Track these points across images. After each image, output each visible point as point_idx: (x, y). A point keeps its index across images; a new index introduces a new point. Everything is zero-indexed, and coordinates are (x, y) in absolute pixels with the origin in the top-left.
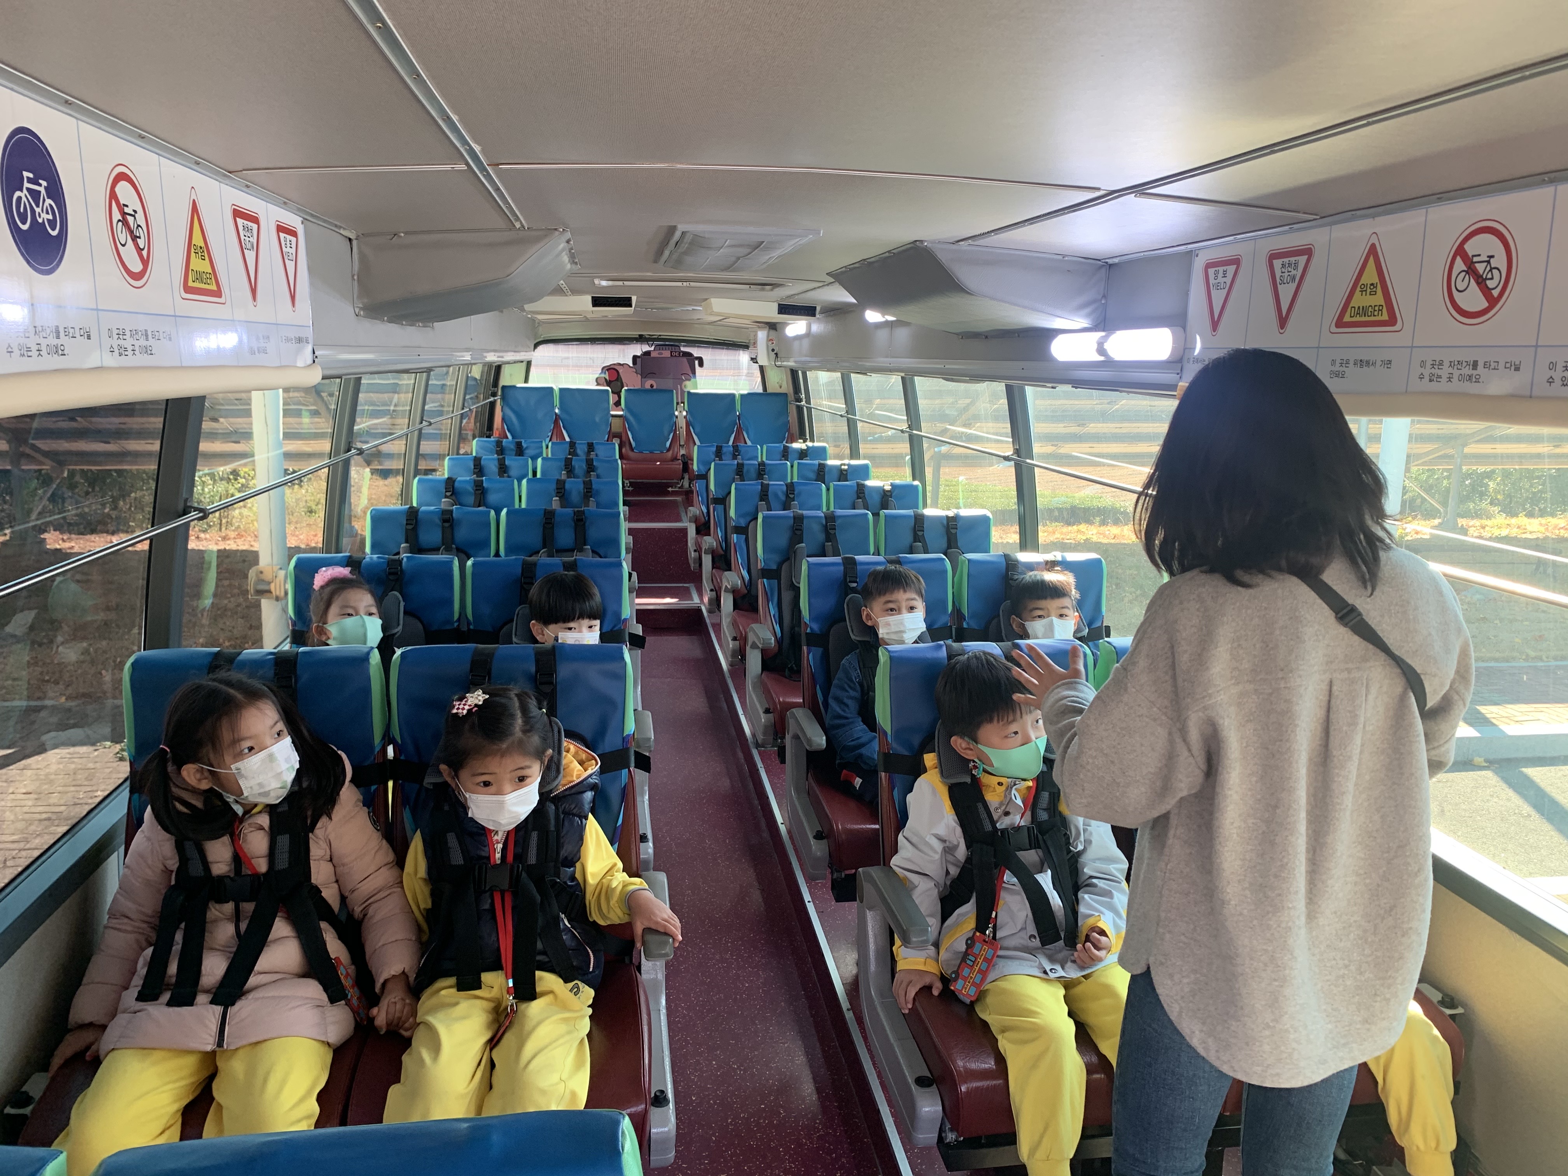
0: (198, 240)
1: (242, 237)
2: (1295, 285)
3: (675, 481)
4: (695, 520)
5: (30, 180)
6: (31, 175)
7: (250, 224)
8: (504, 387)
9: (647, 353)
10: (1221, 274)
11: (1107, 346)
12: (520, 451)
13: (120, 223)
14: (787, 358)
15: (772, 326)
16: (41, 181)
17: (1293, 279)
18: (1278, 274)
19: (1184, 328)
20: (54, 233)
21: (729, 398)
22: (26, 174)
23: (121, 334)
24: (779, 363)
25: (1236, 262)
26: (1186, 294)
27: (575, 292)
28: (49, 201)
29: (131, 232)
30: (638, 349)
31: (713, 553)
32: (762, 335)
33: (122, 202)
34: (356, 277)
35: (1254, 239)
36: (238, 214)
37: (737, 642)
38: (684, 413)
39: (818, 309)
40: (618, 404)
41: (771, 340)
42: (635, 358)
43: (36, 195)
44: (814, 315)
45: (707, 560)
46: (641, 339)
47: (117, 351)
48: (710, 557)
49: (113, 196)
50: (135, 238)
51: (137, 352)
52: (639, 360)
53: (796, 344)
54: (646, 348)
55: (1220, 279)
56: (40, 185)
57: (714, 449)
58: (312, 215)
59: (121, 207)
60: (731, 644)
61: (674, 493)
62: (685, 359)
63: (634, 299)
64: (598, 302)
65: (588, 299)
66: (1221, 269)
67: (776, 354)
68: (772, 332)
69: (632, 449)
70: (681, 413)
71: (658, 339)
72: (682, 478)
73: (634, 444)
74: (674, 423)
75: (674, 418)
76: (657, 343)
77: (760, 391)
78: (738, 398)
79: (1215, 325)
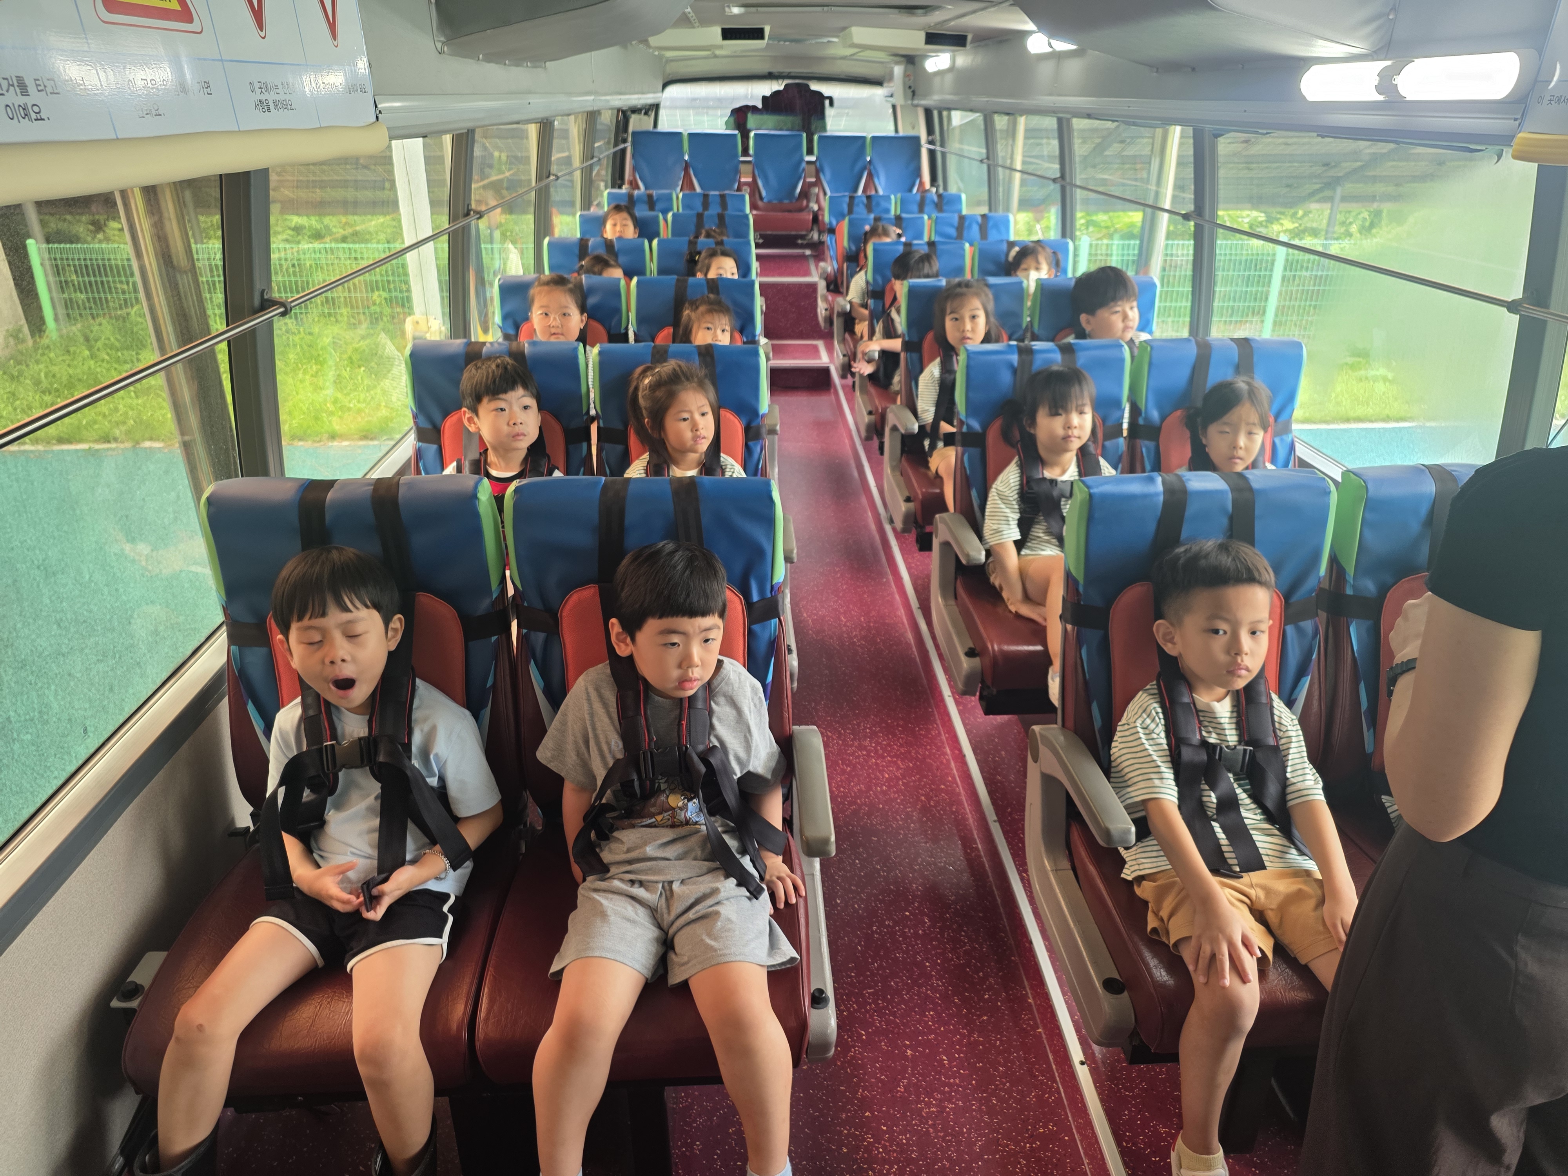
3: (804, 233)
8: (634, 134)
9: (776, 94)
11: (1398, 78)
12: (651, 202)
14: (925, 96)
15: (911, 58)
19: (1540, 51)
21: (858, 142)
24: (916, 102)
27: (705, 22)
30: (767, 88)
32: (898, 70)
37: (873, 417)
39: (970, 38)
40: (746, 149)
41: (908, 76)
42: (764, 98)
44: (963, 46)
46: (770, 76)
48: (841, 320)
52: (768, 101)
53: (937, 81)
54: (776, 87)
57: (847, 200)
60: (866, 418)
61: (802, 246)
63: (767, 30)
64: (728, 34)
65: (717, 31)
67: (914, 93)
68: (910, 67)
69: (761, 198)
71: (789, 77)
72: (812, 229)
73: (764, 193)
74: (804, 170)
75: (804, 165)
76: (786, 82)
77: (892, 133)
78: (868, 141)
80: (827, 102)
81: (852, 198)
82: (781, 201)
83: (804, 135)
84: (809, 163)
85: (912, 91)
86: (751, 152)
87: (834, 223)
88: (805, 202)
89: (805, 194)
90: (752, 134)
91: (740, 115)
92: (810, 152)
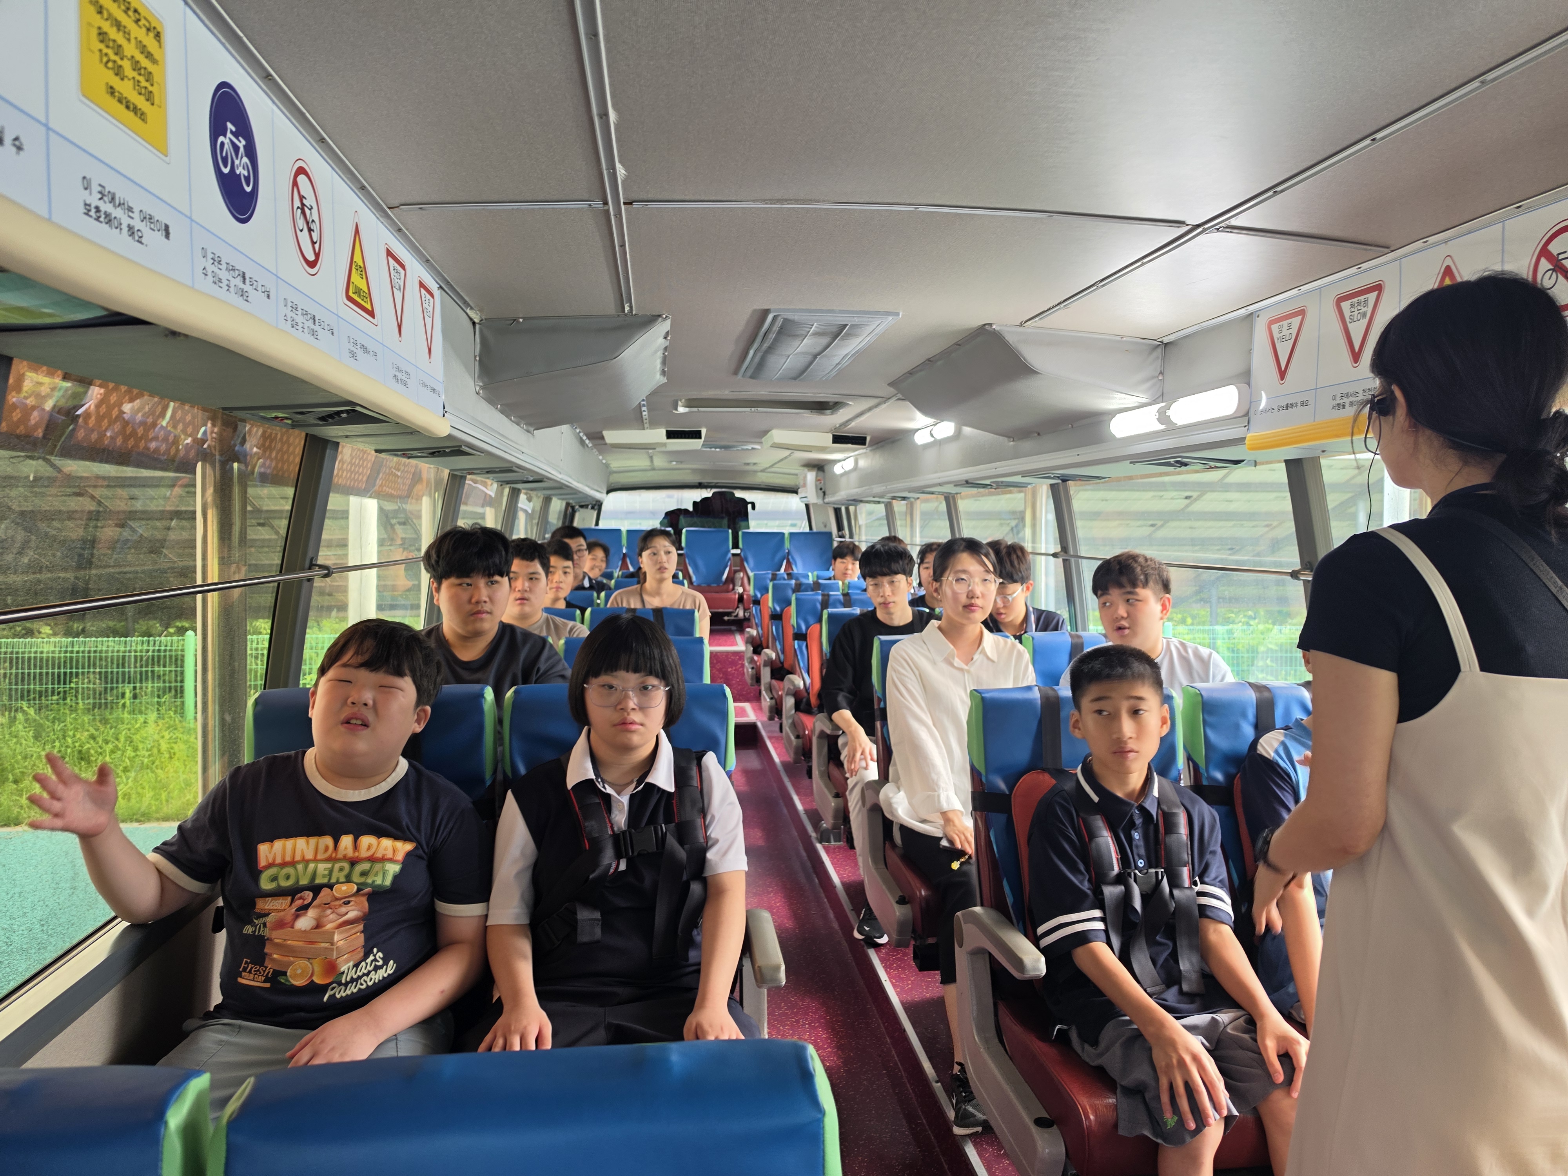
0: (358, 258)
1: (393, 277)
2: (1365, 322)
3: (730, 610)
5: (232, 132)
6: (234, 129)
7: (399, 268)
9: (705, 499)
10: (1285, 327)
11: (1169, 413)
13: (299, 211)
14: (834, 493)
15: (822, 465)
16: (240, 138)
17: (1364, 315)
18: (1347, 314)
19: (1249, 384)
20: (248, 189)
21: (779, 536)
22: (230, 126)
23: (295, 308)
24: (827, 500)
25: (1302, 313)
26: (1250, 351)
27: (654, 422)
28: (245, 160)
29: (308, 223)
30: (698, 496)
31: (771, 664)
32: (811, 476)
33: (302, 193)
34: (477, 358)
35: (1320, 286)
36: (389, 253)
37: (800, 741)
39: (868, 438)
41: (820, 481)
42: (695, 503)
43: (236, 148)
44: (864, 444)
45: (766, 674)
46: (700, 486)
47: (289, 323)
48: (768, 669)
49: (295, 184)
50: (310, 230)
51: (306, 331)
52: (699, 506)
53: (844, 480)
54: (705, 494)
55: (1285, 332)
56: (240, 142)
57: (770, 578)
58: (446, 286)
59: (302, 198)
60: (793, 745)
61: (729, 623)
63: (703, 430)
64: (671, 435)
65: (663, 432)
66: (1285, 323)
67: (824, 493)
68: (821, 473)
71: (716, 486)
72: (738, 607)
73: (694, 579)
74: (730, 559)
75: (730, 555)
76: (714, 490)
77: (807, 530)
78: (786, 536)
79: (1282, 374)
80: (750, 506)
81: (774, 577)
82: (709, 585)
83: (730, 531)
84: (734, 555)
85: (823, 492)
86: (683, 544)
87: (759, 595)
88: (731, 586)
89: (731, 580)
90: (684, 531)
91: (674, 517)
92: (736, 546)
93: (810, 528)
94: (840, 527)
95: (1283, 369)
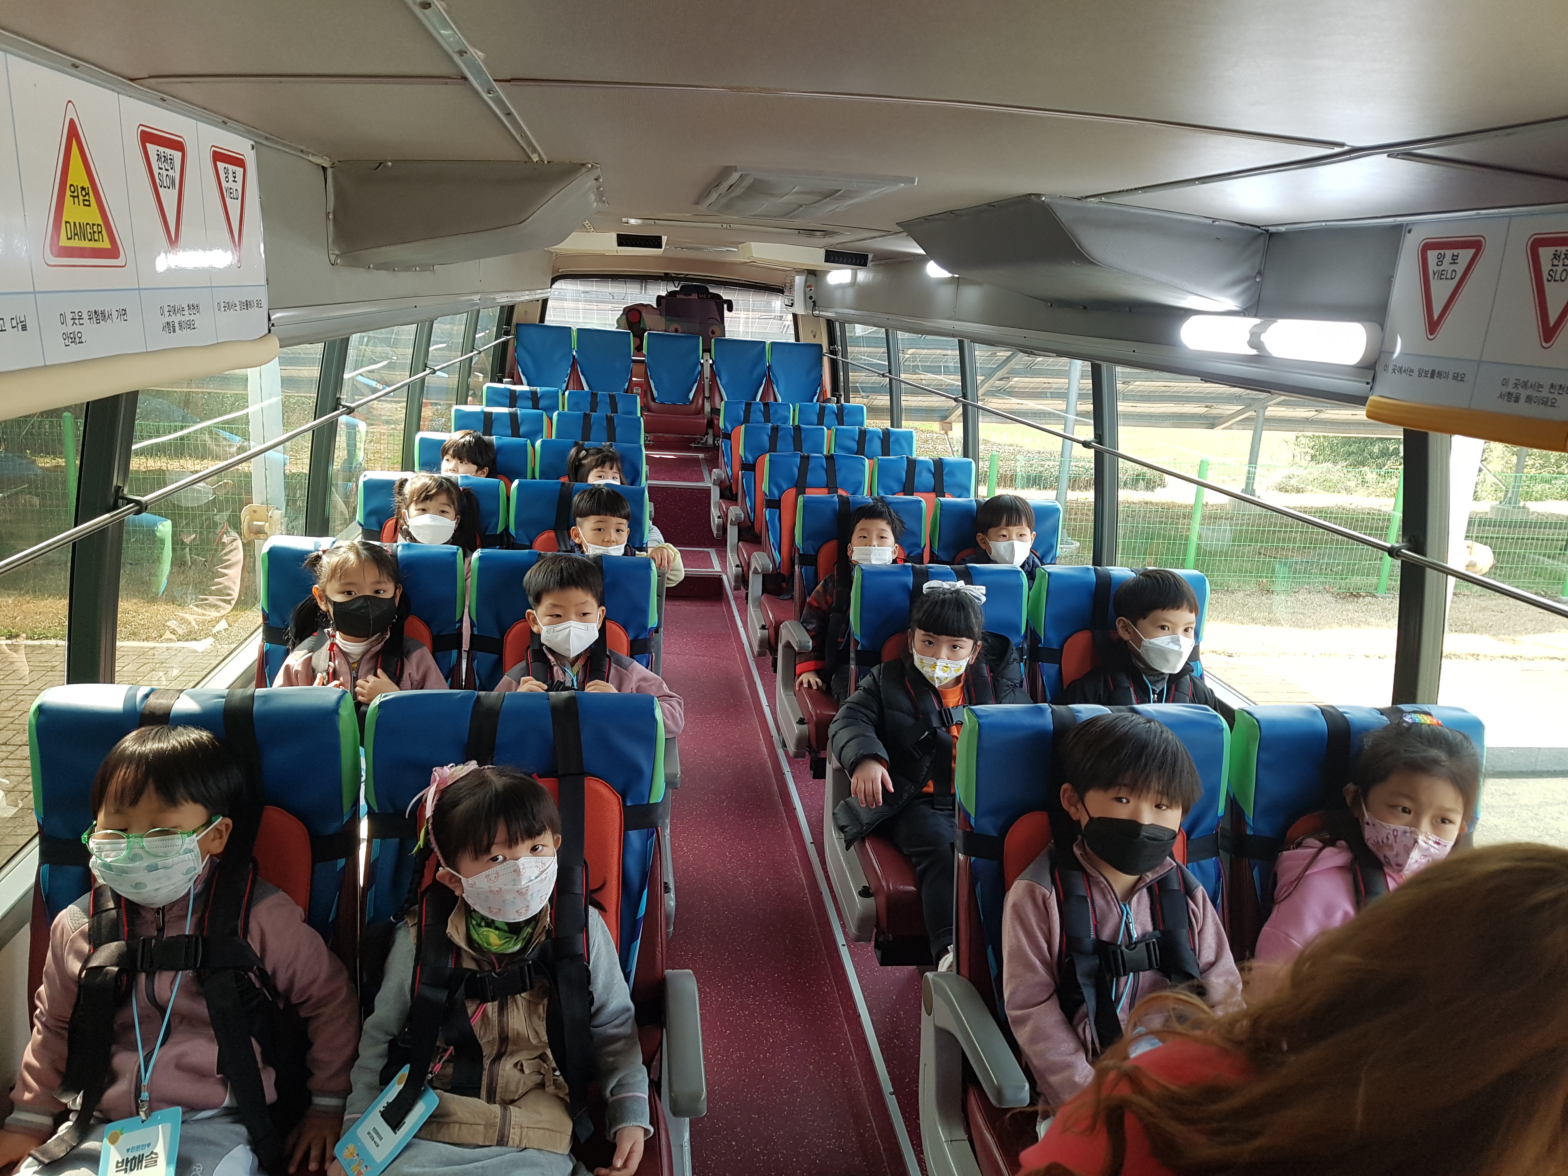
0: (77, 177)
1: (156, 171)
3: (697, 436)
4: (720, 483)
7: (169, 151)
8: (518, 325)
9: (671, 294)
10: (1449, 259)
11: (1264, 337)
12: (535, 399)
14: (826, 308)
15: (812, 273)
18: (1546, 267)
19: (1382, 324)
21: (759, 346)
24: (815, 313)
25: (1475, 244)
26: (1388, 282)
27: (600, 228)
30: (663, 290)
31: (739, 524)
32: (799, 280)
34: (331, 217)
35: (1510, 217)
36: (148, 137)
37: (766, 632)
38: (711, 362)
39: (870, 258)
40: (639, 348)
41: (809, 286)
42: (659, 298)
44: (864, 264)
45: (733, 530)
46: (666, 278)
48: (736, 529)
52: (663, 302)
53: (838, 294)
54: (672, 288)
55: (1447, 266)
57: (744, 406)
58: (267, 138)
60: (759, 633)
61: (695, 450)
62: (713, 303)
63: (664, 239)
64: (624, 240)
65: (612, 237)
66: (1449, 253)
67: (815, 303)
68: (811, 277)
69: (653, 401)
70: (707, 361)
71: (685, 279)
72: (706, 433)
73: (656, 395)
74: (699, 372)
76: (683, 284)
77: (792, 340)
78: (767, 347)
79: (1433, 326)
80: (725, 306)
81: (748, 405)
82: (674, 404)
83: (701, 337)
86: (645, 351)
90: (646, 334)
91: (634, 314)
93: (797, 338)
94: (832, 341)
95: (1436, 317)
